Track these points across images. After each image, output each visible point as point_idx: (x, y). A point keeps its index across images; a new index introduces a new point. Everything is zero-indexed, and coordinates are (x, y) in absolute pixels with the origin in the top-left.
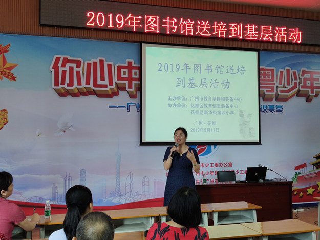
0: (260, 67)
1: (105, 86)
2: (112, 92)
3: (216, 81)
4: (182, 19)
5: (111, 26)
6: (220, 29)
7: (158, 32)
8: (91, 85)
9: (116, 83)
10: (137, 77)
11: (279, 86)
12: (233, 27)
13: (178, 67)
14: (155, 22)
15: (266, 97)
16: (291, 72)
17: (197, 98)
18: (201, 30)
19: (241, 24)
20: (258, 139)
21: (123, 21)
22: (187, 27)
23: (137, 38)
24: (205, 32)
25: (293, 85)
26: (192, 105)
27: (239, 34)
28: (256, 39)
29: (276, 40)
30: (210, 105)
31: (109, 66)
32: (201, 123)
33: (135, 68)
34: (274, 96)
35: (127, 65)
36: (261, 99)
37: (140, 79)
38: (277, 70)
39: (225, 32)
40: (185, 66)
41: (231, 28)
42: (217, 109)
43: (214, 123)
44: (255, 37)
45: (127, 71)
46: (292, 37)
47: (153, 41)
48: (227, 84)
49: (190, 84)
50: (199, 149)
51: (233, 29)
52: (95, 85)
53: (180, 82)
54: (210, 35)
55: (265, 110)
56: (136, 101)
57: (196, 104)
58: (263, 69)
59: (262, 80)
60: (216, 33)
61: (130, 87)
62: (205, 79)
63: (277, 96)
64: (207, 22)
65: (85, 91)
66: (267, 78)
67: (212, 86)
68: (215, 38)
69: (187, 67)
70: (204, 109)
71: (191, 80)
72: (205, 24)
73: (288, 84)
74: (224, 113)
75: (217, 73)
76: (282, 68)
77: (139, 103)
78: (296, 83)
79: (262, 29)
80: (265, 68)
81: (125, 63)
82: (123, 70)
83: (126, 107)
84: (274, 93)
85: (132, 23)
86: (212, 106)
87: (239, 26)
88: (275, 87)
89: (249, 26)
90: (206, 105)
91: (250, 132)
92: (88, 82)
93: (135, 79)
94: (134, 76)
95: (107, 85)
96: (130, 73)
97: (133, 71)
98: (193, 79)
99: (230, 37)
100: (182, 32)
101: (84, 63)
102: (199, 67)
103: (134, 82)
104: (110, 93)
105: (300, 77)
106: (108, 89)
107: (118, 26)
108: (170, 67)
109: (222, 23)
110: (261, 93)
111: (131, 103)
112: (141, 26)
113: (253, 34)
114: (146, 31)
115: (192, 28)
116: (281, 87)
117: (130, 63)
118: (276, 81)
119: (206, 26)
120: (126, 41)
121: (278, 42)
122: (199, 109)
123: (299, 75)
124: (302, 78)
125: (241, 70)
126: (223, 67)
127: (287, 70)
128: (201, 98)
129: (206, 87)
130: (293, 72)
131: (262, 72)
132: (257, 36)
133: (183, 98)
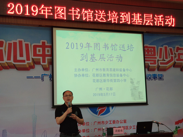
0: (145, 45)
1: (24, 61)
2: (29, 66)
3: (112, 56)
4: (84, 10)
5: (27, 14)
6: (113, 17)
7: (65, 19)
8: (12, 61)
9: (32, 59)
10: (50, 53)
11: (159, 59)
12: (123, 15)
13: (81, 45)
14: (63, 12)
15: (150, 68)
16: (168, 49)
17: (97, 70)
18: (99, 17)
19: (129, 13)
20: (146, 101)
21: (37, 10)
22: (88, 15)
23: (49, 24)
24: (102, 19)
25: (170, 58)
26: (94, 75)
27: (127, 21)
28: (141, 24)
29: (156, 24)
30: (108, 75)
31: (27, 45)
32: (101, 89)
33: (47, 47)
34: (156, 67)
35: (41, 44)
36: (146, 69)
37: (52, 55)
38: (158, 48)
39: (117, 19)
40: (88, 44)
41: (121, 16)
42: (113, 78)
43: (111, 89)
44: (140, 23)
45: (41, 49)
46: (168, 22)
47: (61, 26)
48: (120, 58)
49: (91, 58)
50: (100, 110)
51: (123, 17)
52: (15, 60)
53: (84, 57)
54: (105, 21)
55: (150, 78)
56: (49, 73)
57: (97, 74)
58: (147, 47)
59: (147, 55)
60: (110, 19)
61: (44, 61)
62: (103, 55)
63: (158, 67)
64: (103, 11)
65: (7, 65)
66: (150, 54)
67: (109, 60)
68: (109, 23)
69: (89, 45)
70: (103, 78)
71: (92, 55)
72: (102, 13)
73: (167, 58)
74: (119, 81)
75: (112, 50)
76: (161, 46)
77: (51, 75)
78: (172, 57)
79: (145, 16)
80: (149, 46)
81: (40, 43)
82: (38, 49)
83: (41, 77)
84: (156, 65)
85: (44, 12)
86: (109, 76)
87: (127, 15)
88: (157, 60)
89: (134, 15)
90: (104, 75)
91: (139, 95)
92: (9, 58)
93: (48, 56)
94: (47, 53)
95: (25, 60)
96: (44, 51)
97: (46, 49)
98: (94, 55)
99: (121, 22)
100: (84, 19)
101: (6, 43)
102: (98, 46)
103: (47, 58)
104: (28, 66)
105: (176, 53)
106: (26, 63)
107: (33, 14)
108: (75, 45)
109: (114, 12)
110: (146, 65)
111: (45, 74)
112: (52, 14)
113: (138, 21)
114: (56, 18)
115: (91, 16)
116: (161, 60)
117: (44, 43)
118: (157, 55)
119: (103, 15)
120: (40, 26)
121: (157, 27)
122: (99, 78)
123: (174, 51)
124: (177, 53)
125: (130, 48)
126: (117, 45)
127: (165, 47)
128: (101, 69)
129: (105, 61)
130: (170, 49)
131: (146, 49)
132: (141, 22)
133: (87, 70)
